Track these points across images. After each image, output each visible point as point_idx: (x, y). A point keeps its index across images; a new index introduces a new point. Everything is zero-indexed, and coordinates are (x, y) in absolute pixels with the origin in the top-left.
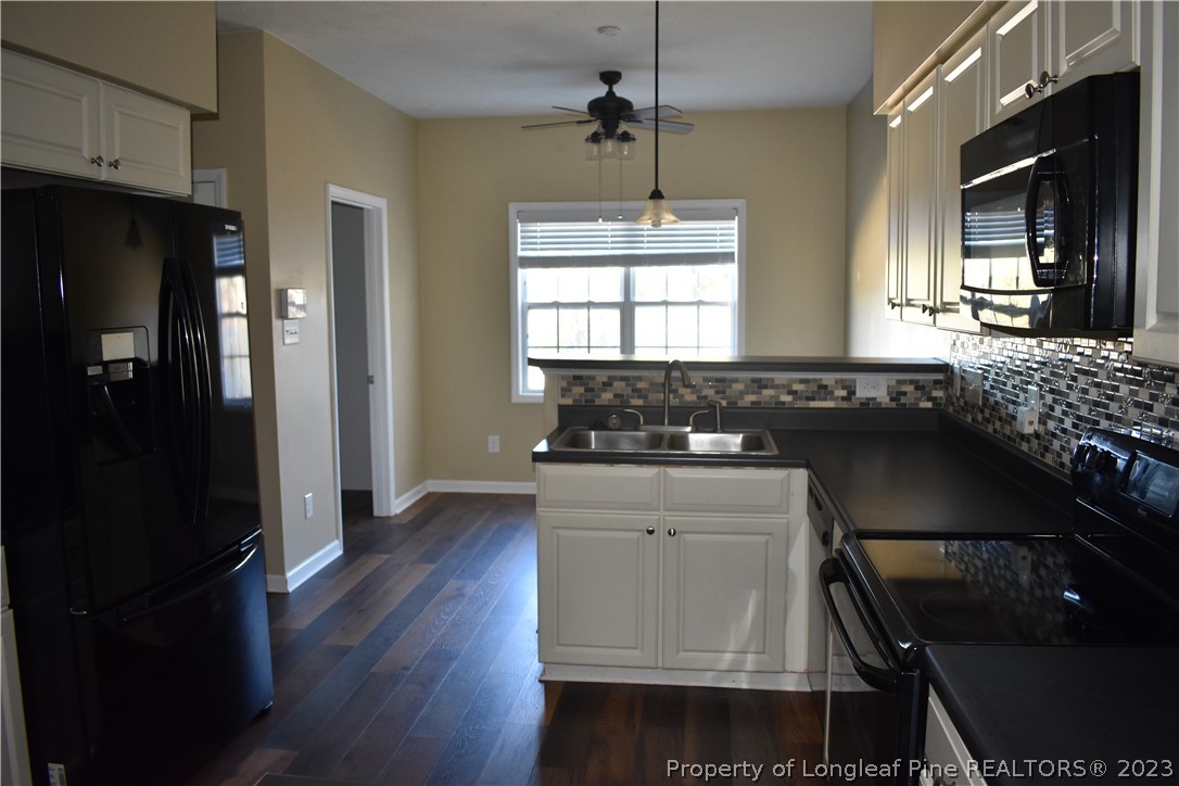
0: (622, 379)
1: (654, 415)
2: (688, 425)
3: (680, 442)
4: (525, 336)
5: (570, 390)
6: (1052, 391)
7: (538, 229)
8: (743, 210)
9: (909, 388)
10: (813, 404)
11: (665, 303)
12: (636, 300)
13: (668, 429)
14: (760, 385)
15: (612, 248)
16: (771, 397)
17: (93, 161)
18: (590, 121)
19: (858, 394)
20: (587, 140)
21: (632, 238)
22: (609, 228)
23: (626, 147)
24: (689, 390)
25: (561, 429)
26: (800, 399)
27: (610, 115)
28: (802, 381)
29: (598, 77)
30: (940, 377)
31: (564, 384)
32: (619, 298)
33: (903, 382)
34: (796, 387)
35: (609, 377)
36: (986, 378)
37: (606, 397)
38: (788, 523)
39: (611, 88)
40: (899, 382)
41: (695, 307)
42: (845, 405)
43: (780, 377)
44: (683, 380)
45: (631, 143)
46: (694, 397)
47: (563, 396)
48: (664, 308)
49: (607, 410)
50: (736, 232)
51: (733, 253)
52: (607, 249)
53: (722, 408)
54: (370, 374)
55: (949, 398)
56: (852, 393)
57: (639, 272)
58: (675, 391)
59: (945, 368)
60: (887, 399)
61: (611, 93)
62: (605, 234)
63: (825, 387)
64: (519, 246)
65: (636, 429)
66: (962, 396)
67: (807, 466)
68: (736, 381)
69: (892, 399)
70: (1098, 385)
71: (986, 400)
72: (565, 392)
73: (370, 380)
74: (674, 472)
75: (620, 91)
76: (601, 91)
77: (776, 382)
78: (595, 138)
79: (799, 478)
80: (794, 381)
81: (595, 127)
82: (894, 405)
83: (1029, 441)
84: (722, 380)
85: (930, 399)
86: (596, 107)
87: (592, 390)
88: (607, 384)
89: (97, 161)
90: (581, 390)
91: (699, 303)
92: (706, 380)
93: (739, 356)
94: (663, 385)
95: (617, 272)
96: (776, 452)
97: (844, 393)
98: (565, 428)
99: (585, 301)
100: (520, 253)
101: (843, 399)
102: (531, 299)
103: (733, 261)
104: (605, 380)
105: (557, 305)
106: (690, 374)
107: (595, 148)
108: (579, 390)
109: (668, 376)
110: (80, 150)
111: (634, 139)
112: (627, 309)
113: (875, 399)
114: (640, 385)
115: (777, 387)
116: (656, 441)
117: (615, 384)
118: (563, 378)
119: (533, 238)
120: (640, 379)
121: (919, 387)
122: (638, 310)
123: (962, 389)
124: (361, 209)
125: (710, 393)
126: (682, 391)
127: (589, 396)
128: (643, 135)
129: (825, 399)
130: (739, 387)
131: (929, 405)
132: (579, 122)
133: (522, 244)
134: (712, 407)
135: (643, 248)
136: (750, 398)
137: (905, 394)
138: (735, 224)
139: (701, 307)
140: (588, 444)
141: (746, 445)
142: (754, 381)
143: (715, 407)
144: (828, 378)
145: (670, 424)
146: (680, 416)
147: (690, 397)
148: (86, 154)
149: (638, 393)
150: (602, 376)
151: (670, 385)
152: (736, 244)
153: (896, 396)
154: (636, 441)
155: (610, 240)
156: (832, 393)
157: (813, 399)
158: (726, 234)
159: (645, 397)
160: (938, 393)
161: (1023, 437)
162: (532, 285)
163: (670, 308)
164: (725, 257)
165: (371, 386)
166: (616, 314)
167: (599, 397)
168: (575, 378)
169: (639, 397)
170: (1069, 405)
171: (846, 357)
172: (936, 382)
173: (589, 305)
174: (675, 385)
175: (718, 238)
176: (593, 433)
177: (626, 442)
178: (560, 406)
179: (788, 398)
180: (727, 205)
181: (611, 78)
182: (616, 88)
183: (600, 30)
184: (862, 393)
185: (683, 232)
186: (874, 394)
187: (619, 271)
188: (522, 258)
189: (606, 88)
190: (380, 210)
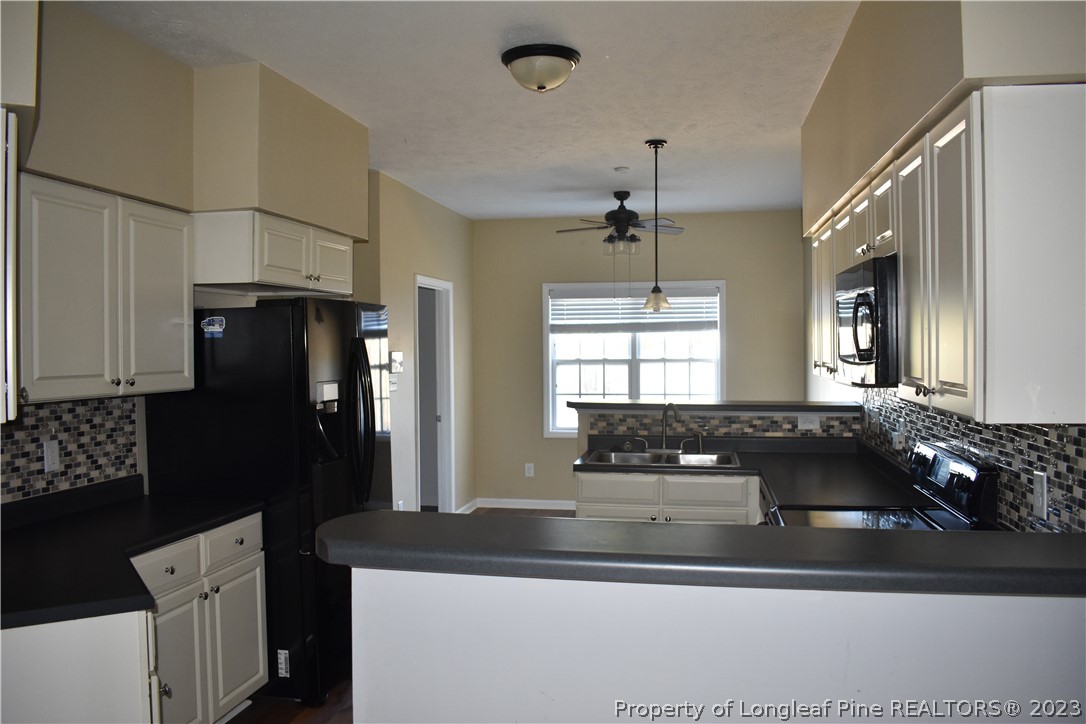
0: (633, 416)
1: (655, 442)
2: (679, 449)
3: (674, 459)
4: (555, 386)
5: (597, 425)
6: (911, 422)
7: (565, 303)
8: (724, 289)
9: (836, 423)
10: (768, 434)
11: (664, 360)
12: (641, 357)
13: (666, 452)
14: (730, 421)
15: (622, 318)
16: (738, 429)
17: (307, 277)
18: (606, 227)
19: (799, 427)
20: (604, 241)
21: (636, 311)
22: (620, 302)
23: (633, 245)
24: (680, 425)
25: (590, 452)
26: (758, 431)
27: (622, 222)
28: (760, 418)
29: (613, 195)
30: (857, 415)
31: (592, 420)
32: (628, 356)
33: (832, 419)
34: (755, 422)
35: (624, 415)
36: (881, 415)
37: (622, 429)
38: (747, 513)
39: (622, 203)
40: (828, 418)
41: (687, 364)
42: (790, 435)
43: (745, 415)
44: (675, 417)
45: (637, 243)
46: (684, 430)
47: (592, 428)
48: (662, 364)
49: (623, 438)
50: (718, 305)
51: (716, 322)
52: (618, 318)
53: (703, 437)
54: (438, 414)
55: (863, 429)
56: (795, 426)
57: (642, 336)
58: (670, 425)
59: (859, 409)
60: (820, 431)
61: (622, 207)
62: (619, 307)
63: (777, 422)
64: (551, 317)
65: (644, 452)
66: (869, 428)
67: (759, 474)
68: (713, 418)
69: (824, 431)
70: (929, 417)
71: (881, 429)
72: (593, 426)
73: (438, 419)
74: (669, 478)
75: (629, 204)
76: (615, 205)
77: (742, 419)
78: (610, 239)
79: (754, 482)
80: (754, 418)
81: (611, 231)
82: (825, 435)
83: (901, 455)
84: (704, 418)
85: (851, 430)
86: (611, 217)
87: (612, 424)
88: (623, 420)
89: (309, 277)
90: (604, 424)
91: (690, 360)
92: (691, 417)
93: (722, 400)
94: (662, 421)
95: (627, 336)
96: (739, 465)
97: (789, 426)
98: (593, 451)
99: (601, 358)
100: (551, 322)
101: (789, 430)
102: (559, 356)
103: (716, 327)
104: (621, 417)
105: (579, 362)
106: (680, 413)
107: (610, 246)
108: (603, 424)
109: (665, 415)
110: (300, 271)
111: (639, 240)
112: (633, 365)
113: (811, 430)
114: (645, 421)
115: (742, 422)
116: (657, 458)
117: (628, 420)
118: (592, 416)
119: (560, 309)
120: (646, 416)
121: (843, 422)
122: (643, 366)
123: (870, 423)
124: (434, 290)
125: (694, 426)
126: (675, 425)
127: (610, 428)
128: (645, 235)
129: (776, 431)
130: (715, 422)
131: (850, 435)
132: (599, 228)
133: (553, 315)
134: (696, 436)
135: (646, 318)
136: (723, 430)
137: (833, 427)
138: (717, 299)
139: (692, 363)
140: (609, 460)
141: (720, 461)
142: (726, 418)
143: (698, 436)
144: (778, 416)
145: (667, 448)
146: (675, 442)
147: (681, 429)
148: (304, 274)
149: (645, 426)
150: (619, 414)
151: (667, 421)
152: (718, 315)
153: (827, 428)
154: (643, 459)
155: (620, 312)
156: (781, 426)
157: (768, 431)
158: (711, 307)
159: (649, 430)
160: (857, 427)
161: (898, 452)
162: (560, 346)
163: (667, 364)
164: (711, 325)
165: (439, 423)
166: (625, 368)
167: (617, 429)
168: (600, 416)
169: (645, 429)
170: (918, 430)
171: (805, 401)
172: (855, 418)
173: (604, 362)
174: (670, 421)
175: (704, 310)
176: (613, 455)
177: (635, 459)
178: (589, 436)
179: (750, 430)
180: (711, 284)
181: (622, 196)
182: (626, 203)
183: (616, 169)
184: (802, 426)
185: (677, 306)
186: (811, 427)
187: (628, 336)
188: (552, 325)
189: (619, 203)
190: (447, 291)
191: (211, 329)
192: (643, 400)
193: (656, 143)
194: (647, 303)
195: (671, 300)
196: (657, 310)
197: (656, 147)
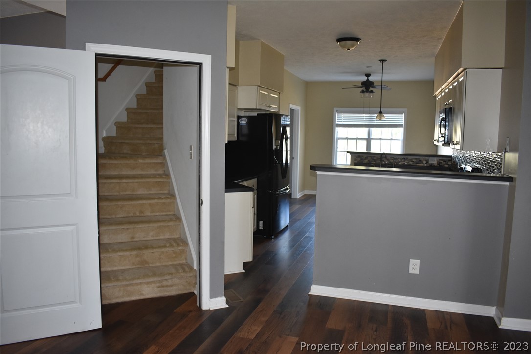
0: (370, 157)
4: (337, 148)
5: (357, 159)
7: (343, 116)
8: (406, 112)
10: (418, 165)
11: (381, 139)
12: (372, 138)
14: (405, 159)
15: (365, 122)
17: (268, 106)
18: (361, 87)
21: (371, 119)
23: (371, 94)
24: (387, 160)
26: (414, 163)
27: (367, 86)
28: (415, 159)
29: (364, 75)
30: (450, 159)
31: (355, 158)
32: (366, 137)
33: (441, 160)
34: (413, 160)
36: (456, 158)
40: (440, 160)
41: (390, 141)
42: (426, 165)
43: (410, 158)
44: (385, 157)
45: (373, 94)
46: (388, 162)
47: (355, 160)
48: (380, 141)
50: (403, 118)
51: (402, 125)
52: (363, 122)
55: (452, 164)
56: (427, 162)
57: (373, 130)
59: (451, 157)
60: (437, 164)
61: (368, 80)
62: (364, 118)
63: (421, 161)
73: (293, 158)
75: (370, 79)
76: (365, 78)
78: (363, 92)
81: (363, 89)
82: (438, 166)
85: (447, 164)
86: (364, 83)
87: (362, 159)
88: (366, 158)
90: (360, 159)
91: (391, 139)
92: (391, 158)
97: (425, 162)
99: (356, 137)
100: (337, 123)
102: (339, 137)
103: (402, 127)
105: (347, 139)
107: (362, 94)
109: (381, 156)
111: (374, 92)
112: (369, 141)
114: (375, 158)
115: (409, 160)
118: (355, 156)
119: (341, 118)
120: (375, 157)
121: (445, 161)
122: (372, 141)
123: (454, 162)
124: (295, 109)
125: (392, 161)
126: (385, 160)
128: (377, 91)
129: (421, 164)
130: (400, 159)
131: (447, 166)
132: (358, 88)
133: (337, 120)
137: (441, 163)
138: (403, 116)
139: (392, 141)
142: (403, 158)
144: (422, 158)
150: (365, 156)
152: (403, 122)
153: (439, 163)
156: (423, 162)
157: (418, 163)
158: (401, 119)
160: (450, 163)
162: (340, 132)
163: (382, 141)
164: (400, 126)
165: (293, 160)
166: (365, 142)
167: (364, 161)
168: (358, 156)
173: (357, 139)
174: (383, 159)
175: (398, 120)
179: (411, 163)
180: (401, 110)
181: (368, 75)
182: (369, 78)
183: (367, 67)
184: (430, 162)
185: (388, 118)
186: (434, 163)
187: (367, 129)
188: (337, 124)
189: (367, 78)
190: (298, 110)
191: (242, 122)
192: (372, 151)
193: (383, 61)
194: (377, 117)
195: (385, 115)
196: (380, 120)
197: (383, 62)
